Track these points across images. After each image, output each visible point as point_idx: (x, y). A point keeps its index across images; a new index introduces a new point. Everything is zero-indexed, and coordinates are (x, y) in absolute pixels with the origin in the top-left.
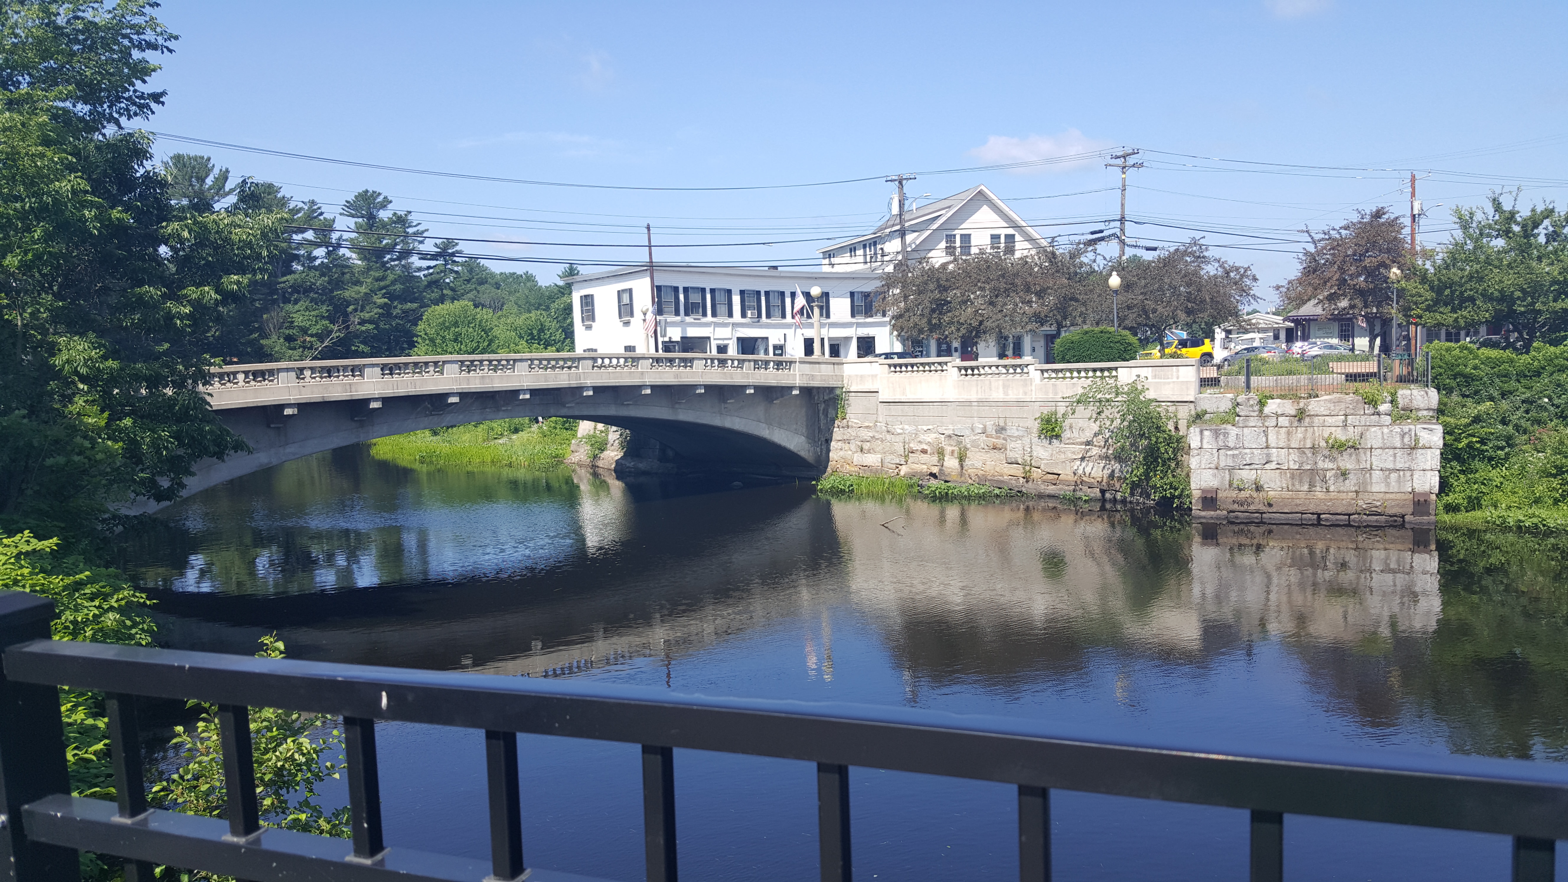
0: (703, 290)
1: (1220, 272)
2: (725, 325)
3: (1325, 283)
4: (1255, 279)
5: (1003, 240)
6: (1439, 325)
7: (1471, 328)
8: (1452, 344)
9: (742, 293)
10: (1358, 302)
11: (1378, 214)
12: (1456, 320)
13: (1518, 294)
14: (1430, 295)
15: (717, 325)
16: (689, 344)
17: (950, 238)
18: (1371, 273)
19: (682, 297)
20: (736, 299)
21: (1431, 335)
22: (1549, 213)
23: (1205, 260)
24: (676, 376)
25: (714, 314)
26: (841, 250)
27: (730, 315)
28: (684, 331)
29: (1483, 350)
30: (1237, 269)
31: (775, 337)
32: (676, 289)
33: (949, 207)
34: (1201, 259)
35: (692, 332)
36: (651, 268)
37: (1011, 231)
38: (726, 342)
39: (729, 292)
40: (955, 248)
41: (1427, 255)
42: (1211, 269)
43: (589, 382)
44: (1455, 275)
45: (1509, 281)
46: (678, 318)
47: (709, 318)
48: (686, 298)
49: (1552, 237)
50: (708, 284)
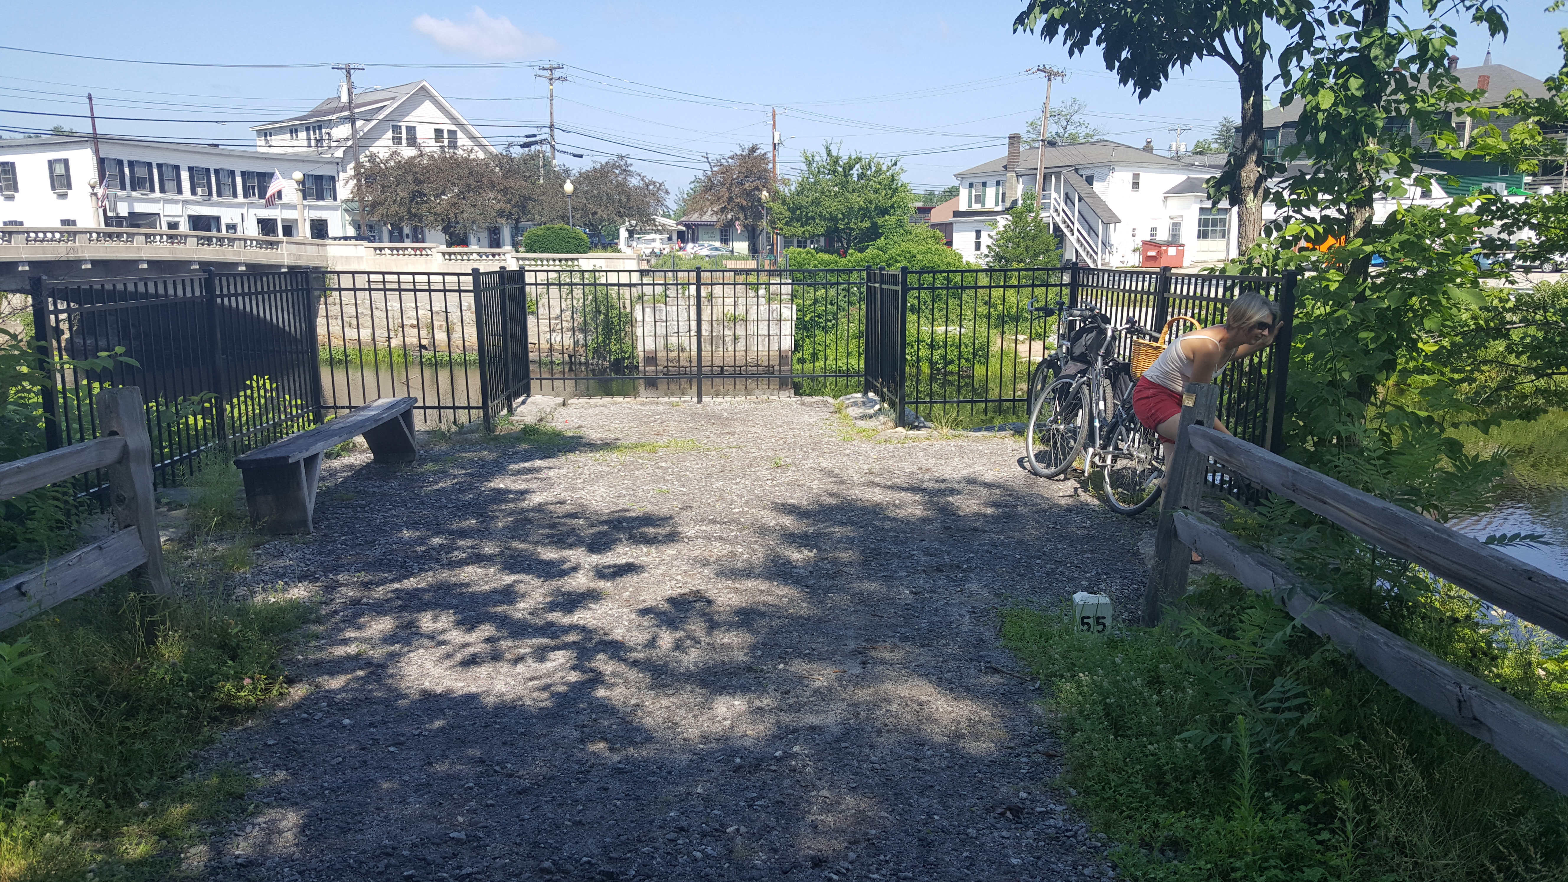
0: (150, 165)
1: (641, 184)
2: (175, 202)
3: (718, 199)
4: (667, 193)
5: (446, 135)
6: (793, 235)
7: (814, 238)
8: (801, 250)
9: (191, 169)
10: (741, 216)
11: (753, 149)
12: (804, 233)
13: (840, 216)
14: (787, 214)
15: (166, 201)
16: (136, 219)
17: (397, 129)
18: (748, 194)
19: (127, 170)
20: (185, 175)
21: (787, 243)
22: (859, 160)
23: (630, 174)
25: (162, 190)
26: (281, 130)
27: (180, 191)
28: (131, 206)
29: (820, 254)
30: (654, 183)
31: (228, 215)
32: (120, 163)
33: (393, 98)
34: (626, 171)
35: (140, 208)
36: (95, 140)
37: (453, 128)
38: (176, 219)
39: (177, 168)
40: (401, 138)
41: (786, 182)
44: (803, 200)
45: (833, 206)
46: (124, 193)
47: (157, 194)
48: (132, 172)
49: (861, 176)
50: (155, 158)
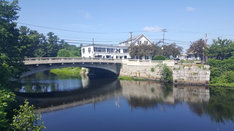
1: (178, 47)
2: (104, 54)
3: (193, 49)
6: (210, 56)
7: (214, 56)
8: (212, 59)
10: (198, 52)
11: (201, 40)
12: (212, 55)
13: (221, 52)
14: (209, 52)
16: (99, 56)
17: (138, 41)
18: (200, 48)
19: (98, 49)
20: (106, 50)
21: (208, 57)
22: (226, 40)
23: (176, 46)
24: (97, 61)
25: (103, 52)
26: (122, 43)
27: (105, 52)
29: (216, 60)
30: (180, 47)
31: (112, 55)
33: (138, 37)
35: (99, 54)
36: (93, 45)
37: (147, 41)
38: (104, 56)
40: (139, 43)
41: (208, 46)
42: (176, 47)
43: (83, 62)
44: (212, 49)
45: (220, 50)
46: (97, 52)
47: (102, 52)
48: (99, 49)
49: (227, 43)
50: (102, 47)
